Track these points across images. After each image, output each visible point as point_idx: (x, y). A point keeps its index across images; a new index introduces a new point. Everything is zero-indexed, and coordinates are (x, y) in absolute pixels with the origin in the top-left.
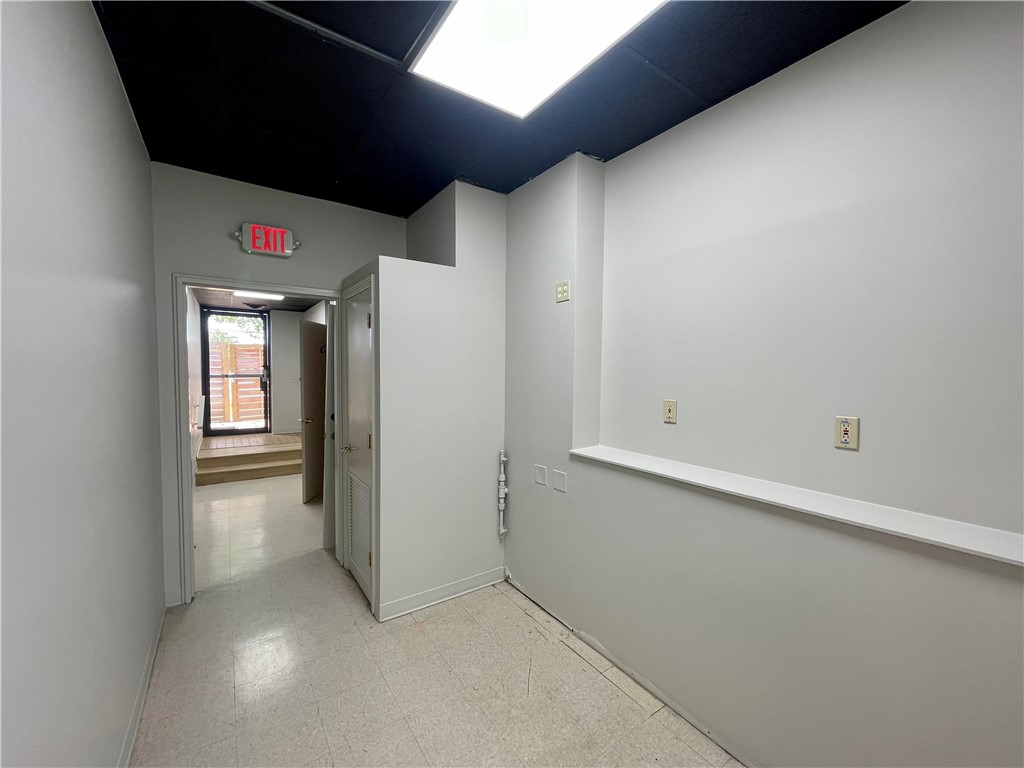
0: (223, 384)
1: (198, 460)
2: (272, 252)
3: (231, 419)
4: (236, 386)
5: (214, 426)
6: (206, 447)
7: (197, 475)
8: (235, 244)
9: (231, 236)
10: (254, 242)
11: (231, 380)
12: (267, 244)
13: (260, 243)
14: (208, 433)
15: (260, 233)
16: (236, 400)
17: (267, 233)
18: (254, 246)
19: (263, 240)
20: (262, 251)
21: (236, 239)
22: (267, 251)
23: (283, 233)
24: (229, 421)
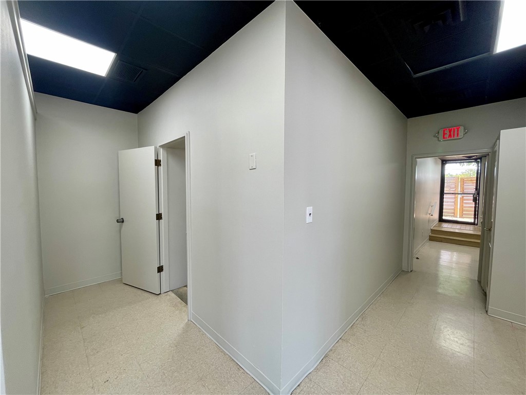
0: (455, 198)
1: (431, 230)
2: (452, 138)
3: (458, 216)
4: (462, 199)
5: (444, 218)
6: (440, 226)
7: (430, 236)
8: (436, 139)
9: (435, 136)
10: (444, 136)
11: (459, 196)
12: (450, 136)
13: (447, 136)
14: (441, 220)
15: (447, 132)
16: (462, 206)
17: (450, 131)
18: (444, 138)
19: (448, 134)
20: (448, 139)
21: (437, 137)
22: (450, 139)
23: (458, 129)
24: (457, 217)
